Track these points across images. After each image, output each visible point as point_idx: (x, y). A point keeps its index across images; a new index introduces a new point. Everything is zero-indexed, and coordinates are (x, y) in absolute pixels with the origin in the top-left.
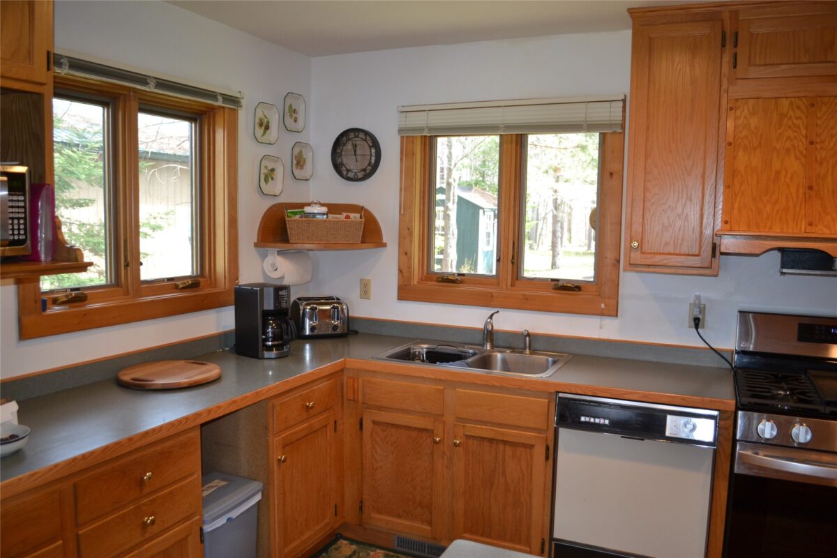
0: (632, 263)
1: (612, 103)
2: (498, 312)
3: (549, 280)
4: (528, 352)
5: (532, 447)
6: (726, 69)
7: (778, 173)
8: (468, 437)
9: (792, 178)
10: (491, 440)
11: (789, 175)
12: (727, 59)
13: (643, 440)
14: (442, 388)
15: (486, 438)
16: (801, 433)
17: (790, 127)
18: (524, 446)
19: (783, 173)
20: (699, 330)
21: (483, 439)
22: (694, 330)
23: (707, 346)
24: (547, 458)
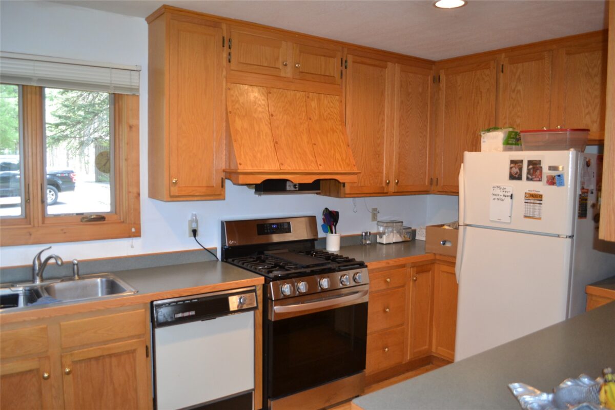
0: (172, 194)
1: (132, 72)
2: (50, 247)
3: (75, 215)
4: (76, 277)
5: (134, 351)
6: (225, 62)
7: (259, 133)
8: (74, 363)
9: (266, 136)
10: (97, 359)
11: (264, 135)
12: (225, 55)
13: (215, 318)
14: (45, 326)
15: (92, 358)
16: (302, 286)
17: (260, 105)
18: (128, 352)
19: (261, 133)
20: (197, 238)
21: (90, 359)
22: (193, 238)
23: (202, 248)
24: (147, 356)
